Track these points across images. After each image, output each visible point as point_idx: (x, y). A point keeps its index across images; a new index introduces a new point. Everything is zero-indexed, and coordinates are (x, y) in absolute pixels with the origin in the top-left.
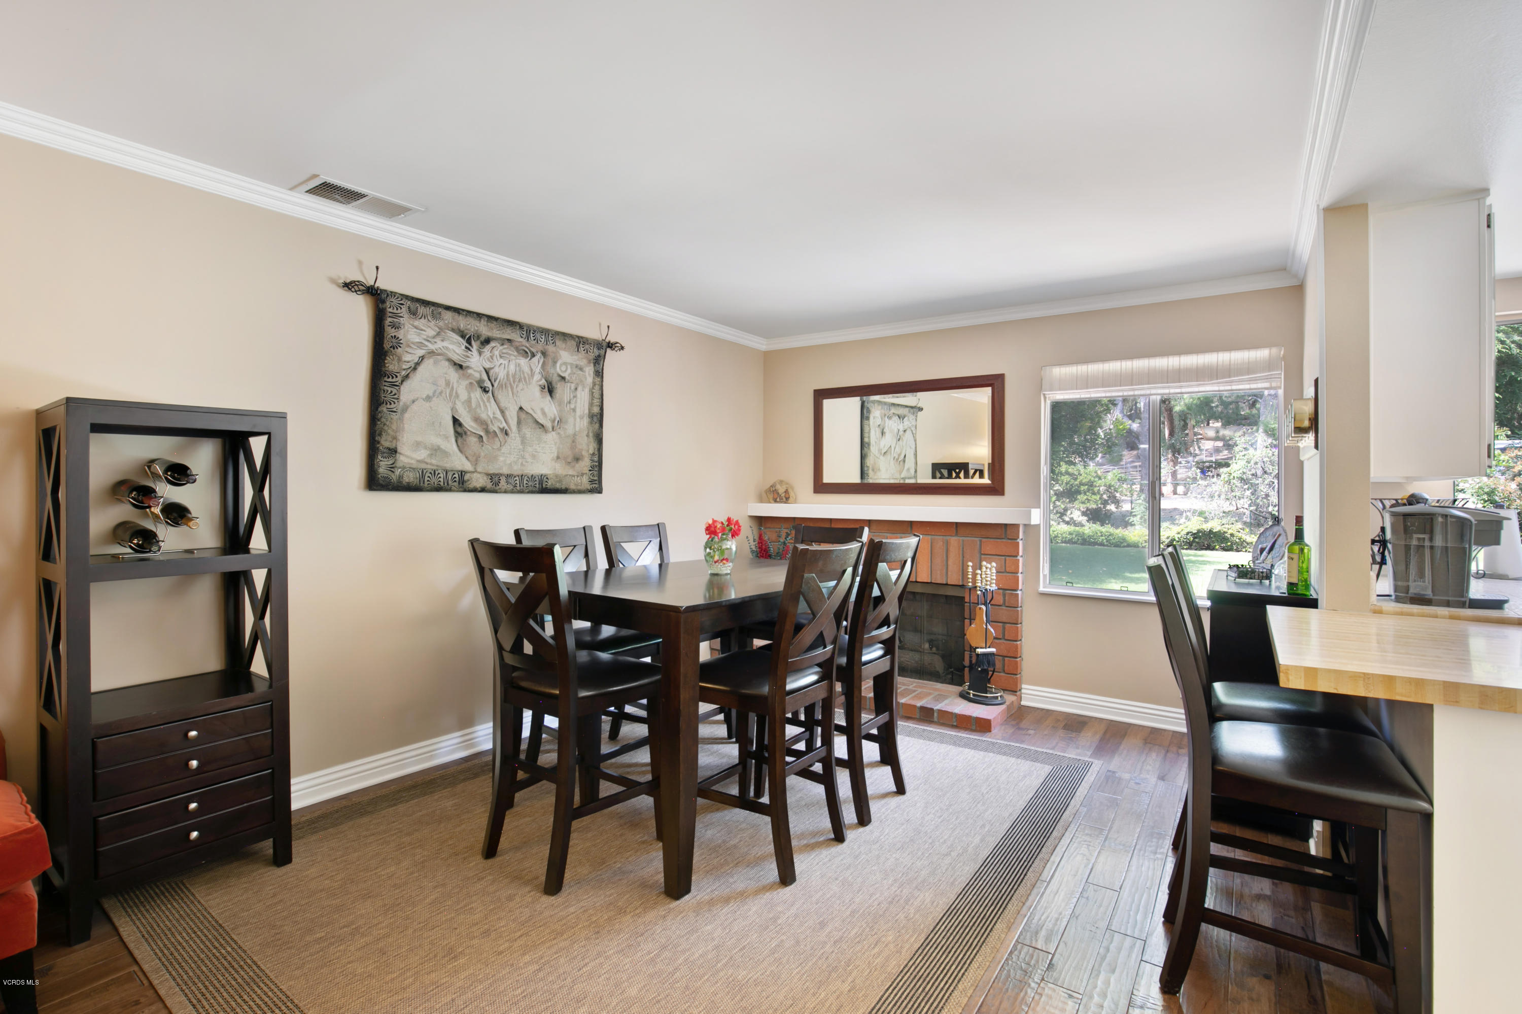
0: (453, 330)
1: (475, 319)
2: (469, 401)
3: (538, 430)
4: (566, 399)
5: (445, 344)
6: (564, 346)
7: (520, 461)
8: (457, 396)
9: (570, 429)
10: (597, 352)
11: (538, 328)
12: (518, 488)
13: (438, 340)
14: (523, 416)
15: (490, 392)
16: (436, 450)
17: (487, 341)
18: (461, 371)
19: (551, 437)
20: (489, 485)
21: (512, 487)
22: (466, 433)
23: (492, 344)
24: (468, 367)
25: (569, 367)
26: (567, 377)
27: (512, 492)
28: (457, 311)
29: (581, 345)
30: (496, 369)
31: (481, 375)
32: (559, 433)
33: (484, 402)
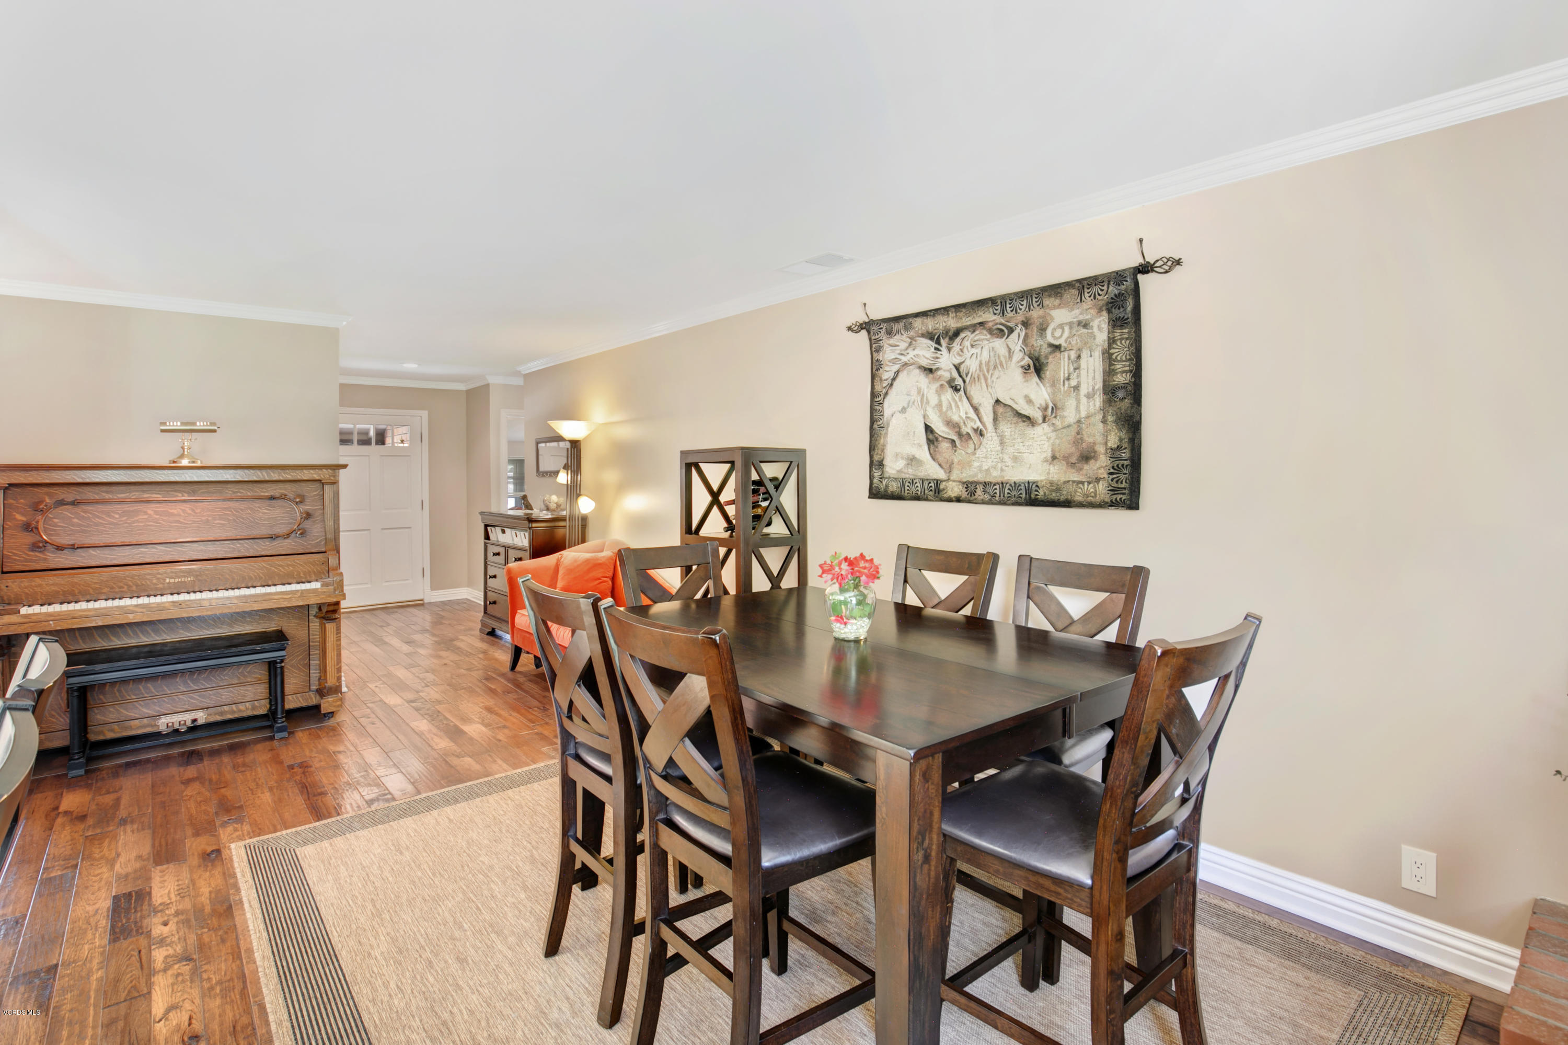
0: (923, 336)
1: (943, 314)
2: (940, 405)
3: (1022, 424)
4: (1062, 375)
5: (916, 352)
6: (1057, 302)
7: (999, 465)
8: (928, 402)
9: (1070, 415)
10: (1113, 290)
11: (1016, 294)
12: (997, 498)
13: (910, 351)
14: (1000, 409)
15: (962, 389)
16: (912, 460)
17: (957, 333)
18: (931, 376)
19: (1042, 431)
20: (964, 495)
21: (989, 497)
22: (937, 439)
23: (962, 335)
24: (938, 369)
25: (1067, 329)
26: (1064, 344)
27: (990, 503)
28: (924, 314)
29: (1085, 290)
30: (968, 362)
31: (951, 374)
32: (1053, 424)
33: (956, 403)
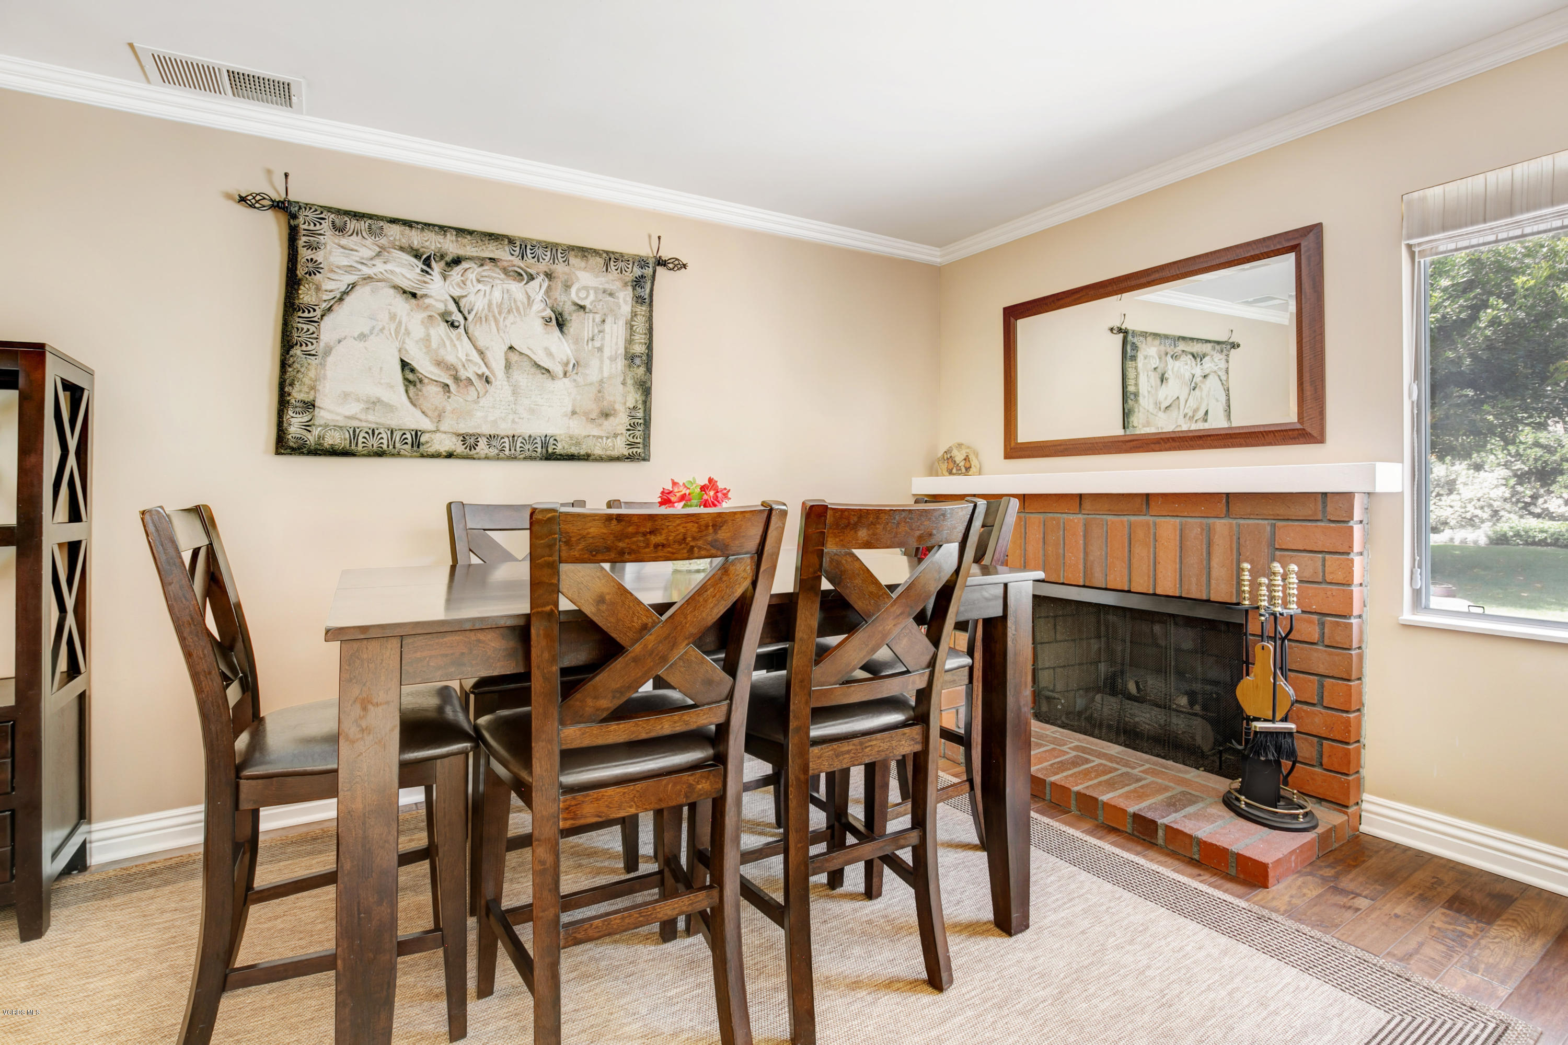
0: (402, 249)
1: (437, 233)
2: (427, 339)
3: (540, 376)
4: (586, 335)
5: (389, 267)
6: (583, 264)
7: (511, 417)
8: (408, 333)
9: (593, 373)
10: (638, 272)
11: (539, 242)
12: (507, 452)
13: (377, 262)
14: (514, 357)
15: (462, 327)
16: (374, 404)
17: (457, 261)
18: (413, 301)
19: (562, 386)
20: (460, 449)
21: (497, 451)
22: (421, 381)
23: (464, 265)
24: (425, 296)
25: (592, 292)
26: (588, 306)
27: (497, 458)
28: (408, 224)
29: (612, 263)
30: (471, 298)
31: (446, 306)
32: (575, 380)
33: (452, 341)
